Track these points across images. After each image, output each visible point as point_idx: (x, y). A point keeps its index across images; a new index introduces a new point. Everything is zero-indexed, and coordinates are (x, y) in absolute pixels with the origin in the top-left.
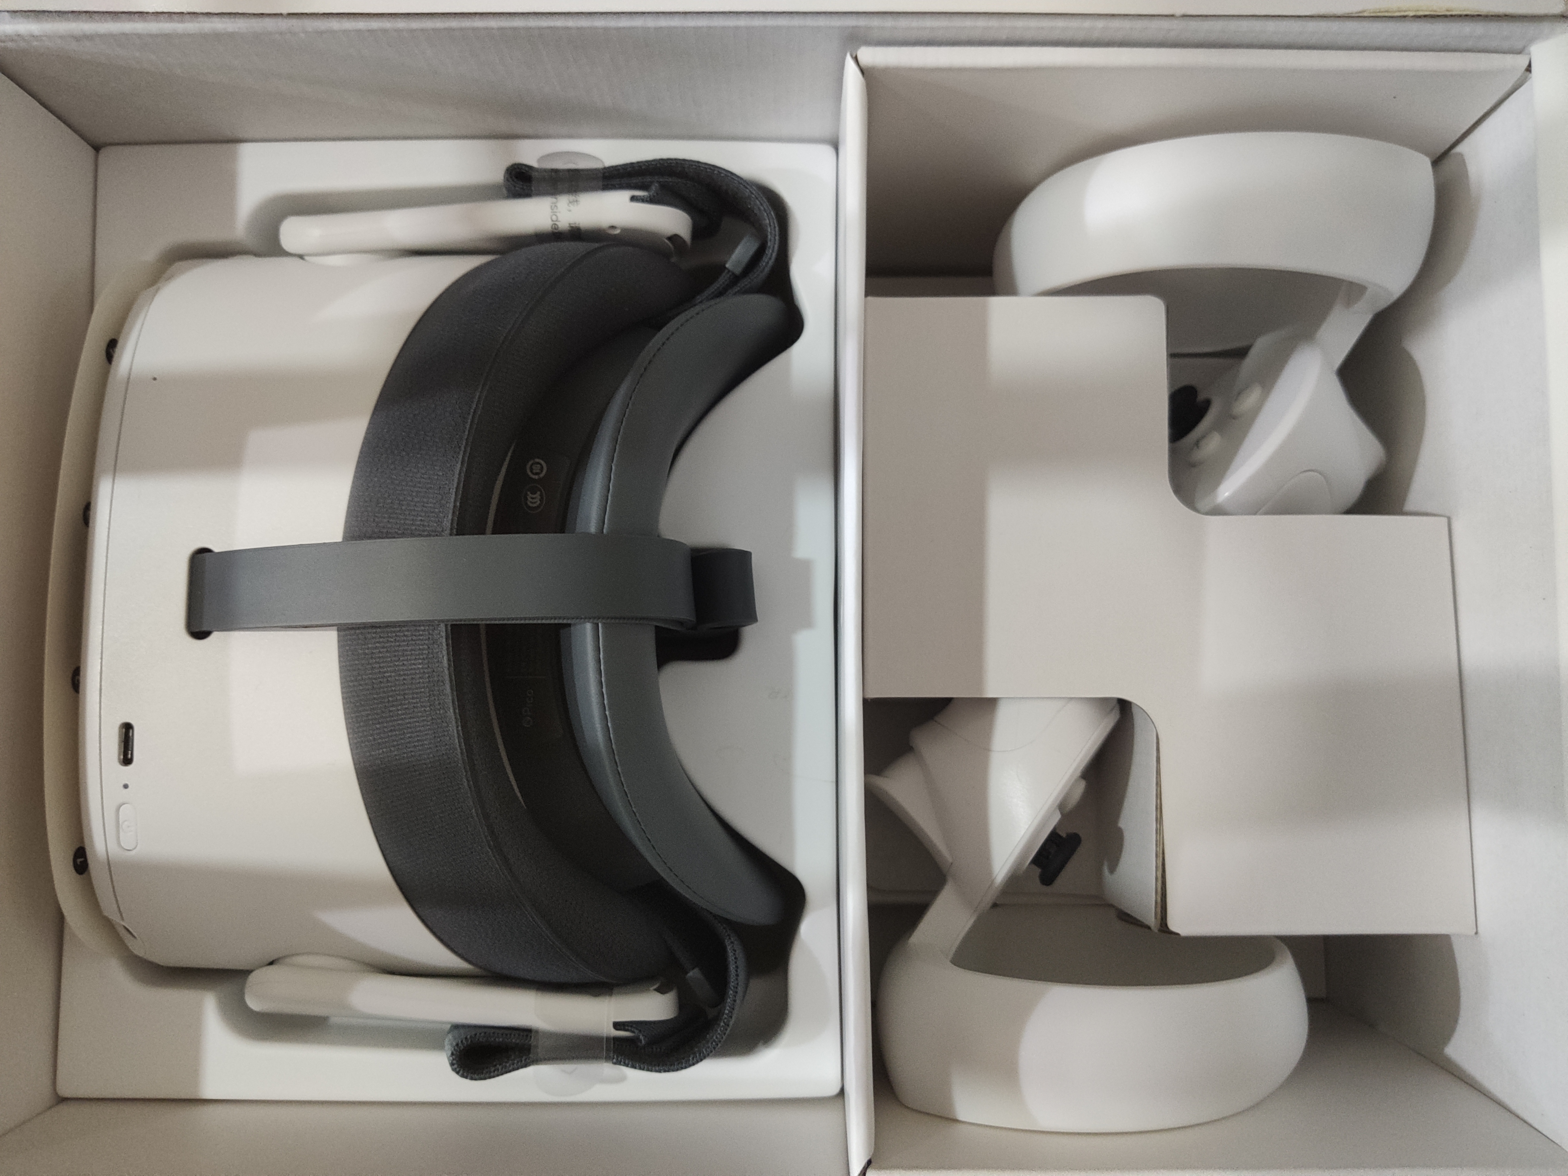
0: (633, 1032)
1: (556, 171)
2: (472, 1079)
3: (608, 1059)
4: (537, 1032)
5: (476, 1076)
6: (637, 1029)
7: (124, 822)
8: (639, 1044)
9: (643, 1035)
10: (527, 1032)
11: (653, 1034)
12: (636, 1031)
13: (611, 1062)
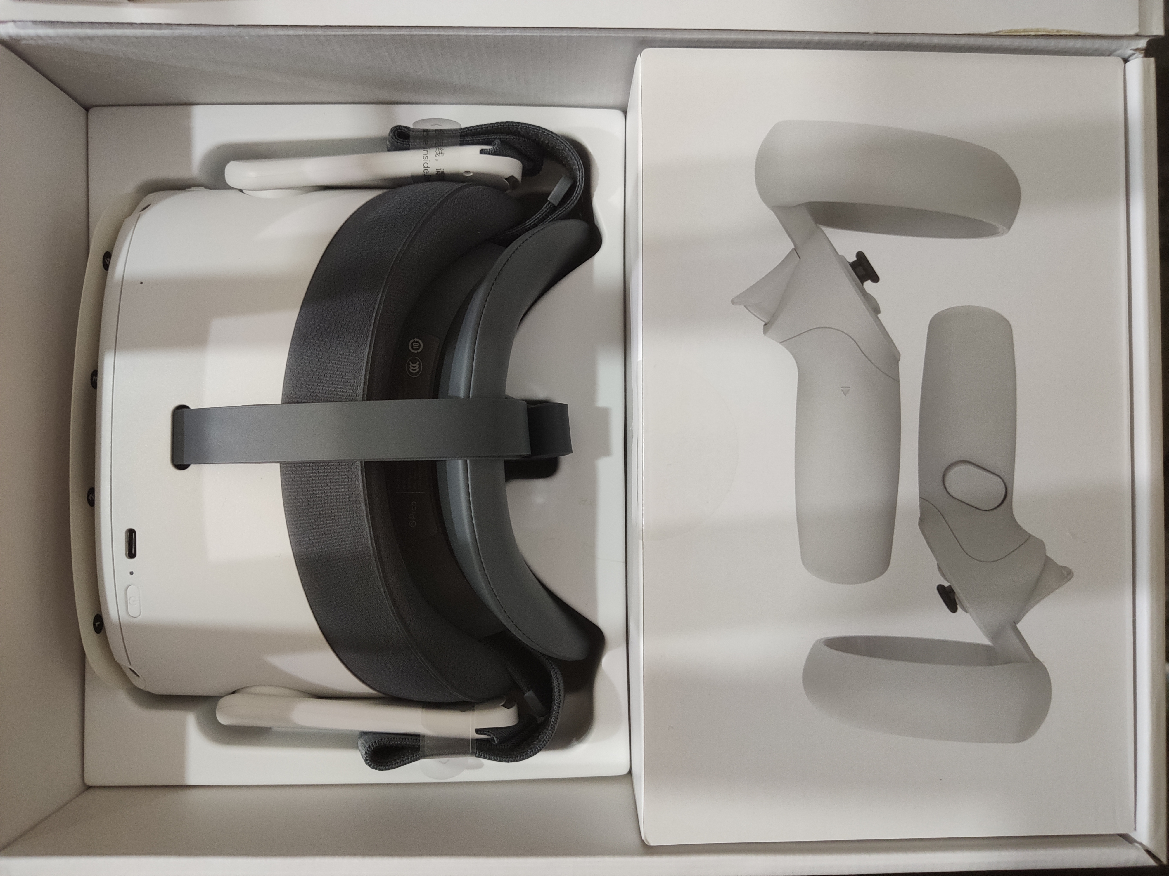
0: (490, 735)
1: (427, 131)
2: (380, 770)
3: (472, 754)
4: (424, 736)
5: (382, 768)
6: (492, 733)
7: (131, 598)
8: (493, 743)
9: (496, 737)
10: (416, 737)
11: (503, 736)
12: (492, 735)
13: (475, 756)
